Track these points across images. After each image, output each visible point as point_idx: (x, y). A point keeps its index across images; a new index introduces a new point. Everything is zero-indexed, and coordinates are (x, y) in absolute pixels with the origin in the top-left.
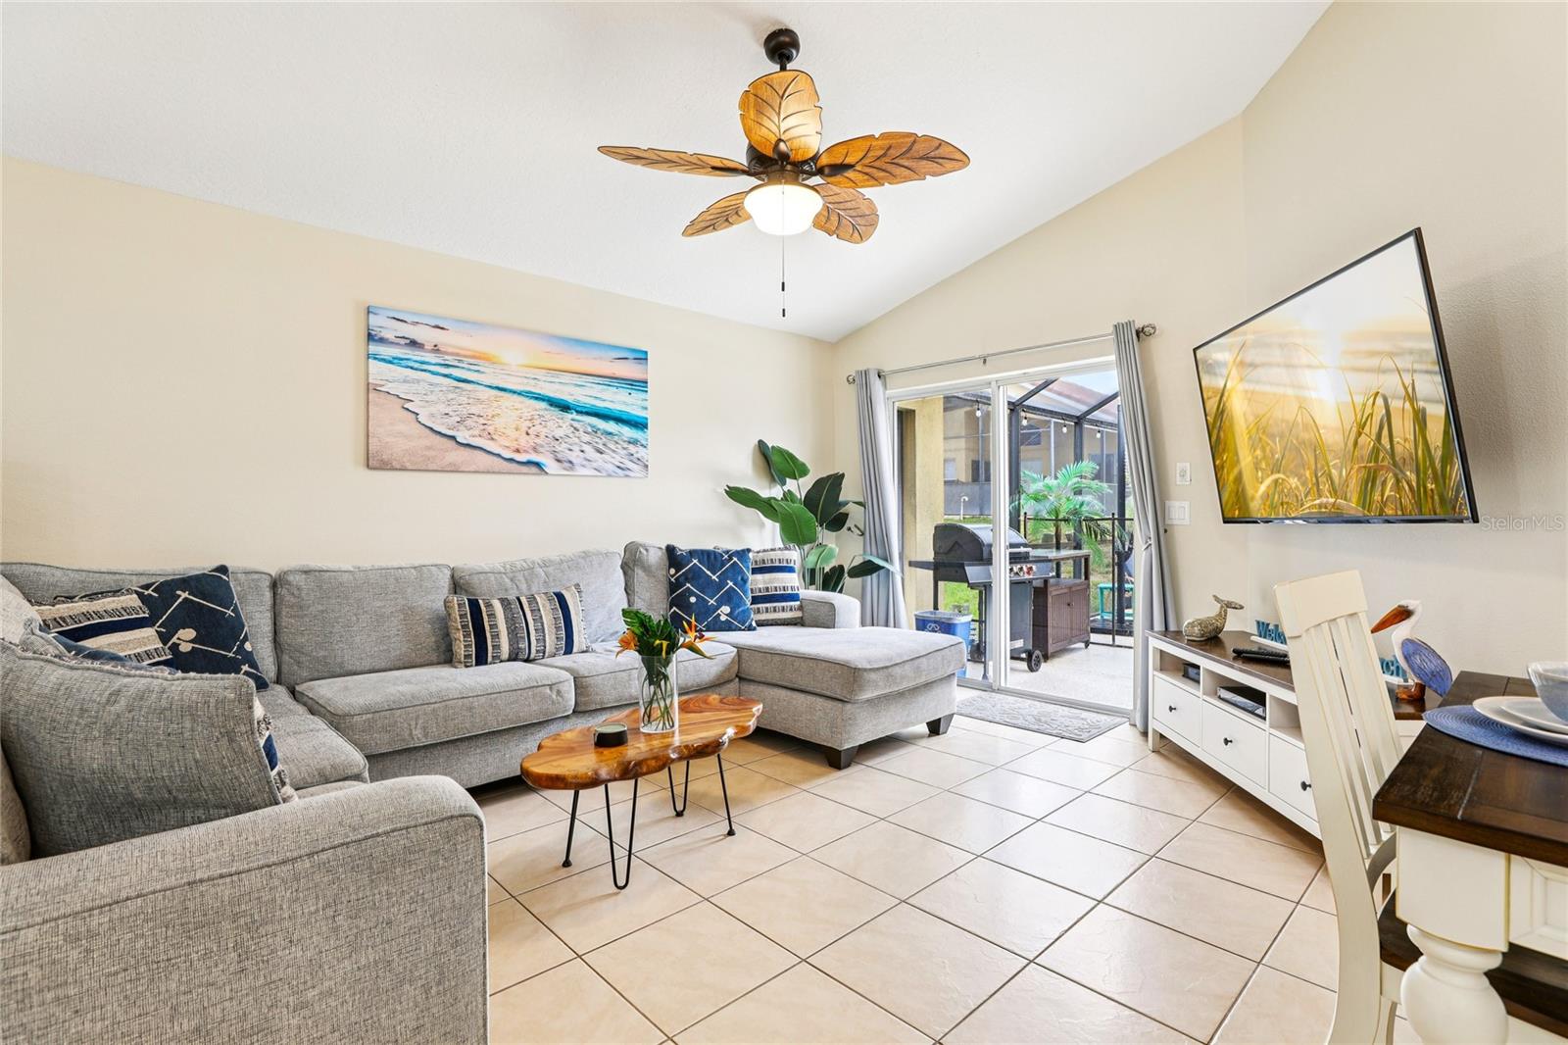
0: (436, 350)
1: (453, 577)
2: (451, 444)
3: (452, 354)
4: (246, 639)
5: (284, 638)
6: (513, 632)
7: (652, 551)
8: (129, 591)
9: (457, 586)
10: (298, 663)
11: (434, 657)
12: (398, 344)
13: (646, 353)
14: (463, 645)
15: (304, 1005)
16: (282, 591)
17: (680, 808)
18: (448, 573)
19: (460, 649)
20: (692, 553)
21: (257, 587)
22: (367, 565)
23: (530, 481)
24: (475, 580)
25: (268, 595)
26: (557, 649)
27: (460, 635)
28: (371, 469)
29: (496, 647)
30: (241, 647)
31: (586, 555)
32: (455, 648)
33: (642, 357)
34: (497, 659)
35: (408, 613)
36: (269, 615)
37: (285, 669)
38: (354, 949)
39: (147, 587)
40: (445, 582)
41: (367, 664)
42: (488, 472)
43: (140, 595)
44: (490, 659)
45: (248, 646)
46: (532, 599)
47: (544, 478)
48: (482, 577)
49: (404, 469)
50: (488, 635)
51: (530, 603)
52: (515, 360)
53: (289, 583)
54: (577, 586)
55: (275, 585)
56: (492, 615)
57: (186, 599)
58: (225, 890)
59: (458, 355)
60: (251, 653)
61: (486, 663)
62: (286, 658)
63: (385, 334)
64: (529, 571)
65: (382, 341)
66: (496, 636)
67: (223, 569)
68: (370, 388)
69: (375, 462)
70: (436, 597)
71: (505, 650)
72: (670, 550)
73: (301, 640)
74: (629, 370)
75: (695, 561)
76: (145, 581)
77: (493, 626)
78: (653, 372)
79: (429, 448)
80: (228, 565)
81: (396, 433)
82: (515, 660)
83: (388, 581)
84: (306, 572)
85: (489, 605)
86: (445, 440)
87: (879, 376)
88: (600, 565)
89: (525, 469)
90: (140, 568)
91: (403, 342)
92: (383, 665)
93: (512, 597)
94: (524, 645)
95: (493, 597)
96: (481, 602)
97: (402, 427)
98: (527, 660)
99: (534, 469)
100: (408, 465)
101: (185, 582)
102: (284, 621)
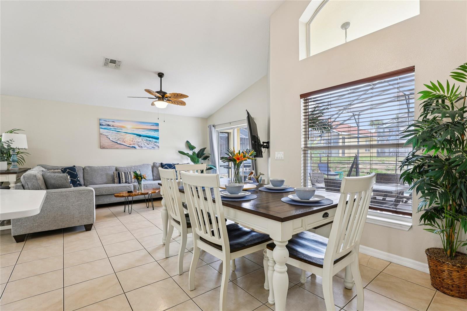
0: (113, 126)
1: (116, 168)
2: (116, 144)
3: (116, 127)
4: (78, 177)
5: (85, 178)
6: (126, 178)
7: (157, 164)
8: (59, 169)
9: (116, 170)
10: (88, 182)
11: (112, 182)
12: (105, 125)
13: (158, 124)
14: (116, 180)
15: (73, 206)
16: (84, 170)
17: (148, 207)
18: (115, 168)
19: (116, 181)
20: (166, 164)
21: (80, 170)
22: (100, 166)
23: (133, 150)
24: (120, 169)
25: (82, 171)
26: (135, 182)
27: (116, 178)
28: (101, 149)
29: (122, 181)
30: (77, 179)
31: (143, 165)
32: (115, 181)
33: (157, 125)
34: (123, 183)
35: (107, 174)
36: (82, 174)
37: (85, 183)
38: (78, 201)
39: (62, 169)
40: (114, 169)
41: (100, 183)
42: (124, 149)
43: (61, 170)
44: (121, 183)
45: (78, 179)
46: (130, 173)
47: (136, 150)
48: (121, 168)
49: (107, 149)
50: (121, 179)
51: (129, 173)
52: (129, 127)
53: (86, 169)
54: (140, 170)
55: (83, 169)
56: (122, 175)
57: (68, 171)
58: (65, 193)
59: (118, 127)
60: (79, 180)
61: (120, 183)
62: (85, 181)
63: (104, 124)
64: (131, 167)
65: (102, 125)
66: (122, 179)
67: (74, 166)
68: (101, 134)
69: (102, 147)
70: (112, 172)
71: (124, 181)
72: (162, 164)
73: (88, 178)
74: (155, 127)
75: (166, 166)
76: (62, 168)
77: (122, 177)
78: (160, 127)
79: (112, 144)
80: (75, 165)
81: (106, 142)
82: (126, 183)
83: (103, 169)
84: (89, 167)
85: (121, 173)
86: (115, 143)
87: (213, 126)
88: (146, 166)
89: (132, 148)
90: (61, 166)
91: (106, 125)
92: (102, 183)
93: (126, 172)
94: (128, 180)
95: (123, 172)
96: (120, 173)
97: (107, 141)
98: (129, 183)
99: (134, 148)
100: (108, 148)
101: (68, 168)
102: (85, 175)
